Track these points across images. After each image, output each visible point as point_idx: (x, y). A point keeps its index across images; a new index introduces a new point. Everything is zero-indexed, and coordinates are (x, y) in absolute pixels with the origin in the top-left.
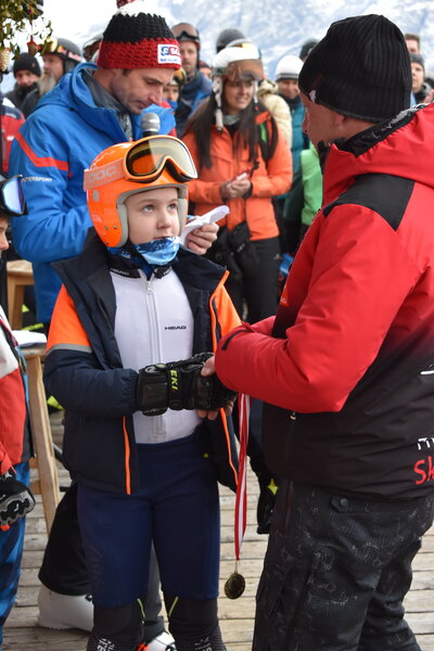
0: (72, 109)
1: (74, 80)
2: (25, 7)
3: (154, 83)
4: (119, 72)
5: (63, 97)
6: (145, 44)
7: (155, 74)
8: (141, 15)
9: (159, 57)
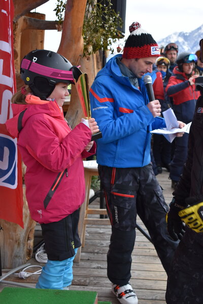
0: (111, 77)
4: (133, 60)
5: (108, 71)
6: (146, 47)
9: (152, 52)
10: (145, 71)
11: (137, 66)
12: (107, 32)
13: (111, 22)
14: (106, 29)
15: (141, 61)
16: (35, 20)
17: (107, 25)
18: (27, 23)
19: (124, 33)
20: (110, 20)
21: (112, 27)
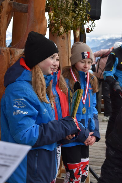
12: (78, 14)
13: (81, 6)
14: (77, 12)
16: (18, 4)
17: (78, 9)
18: (11, 6)
20: (80, 5)
21: (81, 11)
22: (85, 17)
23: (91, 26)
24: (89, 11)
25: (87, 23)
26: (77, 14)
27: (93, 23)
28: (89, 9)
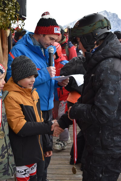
0: (26, 46)
1: (27, 37)
2: (15, 16)
3: (53, 39)
4: (42, 36)
5: (24, 42)
6: (51, 27)
7: (53, 36)
8: (49, 18)
9: (55, 31)
10: (49, 44)
11: (44, 40)
14: (6, 11)
15: (47, 37)
17: (7, 9)
19: (26, 16)
20: (9, 5)
21: (11, 10)
22: (14, 16)
23: (21, 25)
24: (19, 10)
25: (17, 22)
26: (7, 13)
27: (22, 22)
28: (18, 8)
